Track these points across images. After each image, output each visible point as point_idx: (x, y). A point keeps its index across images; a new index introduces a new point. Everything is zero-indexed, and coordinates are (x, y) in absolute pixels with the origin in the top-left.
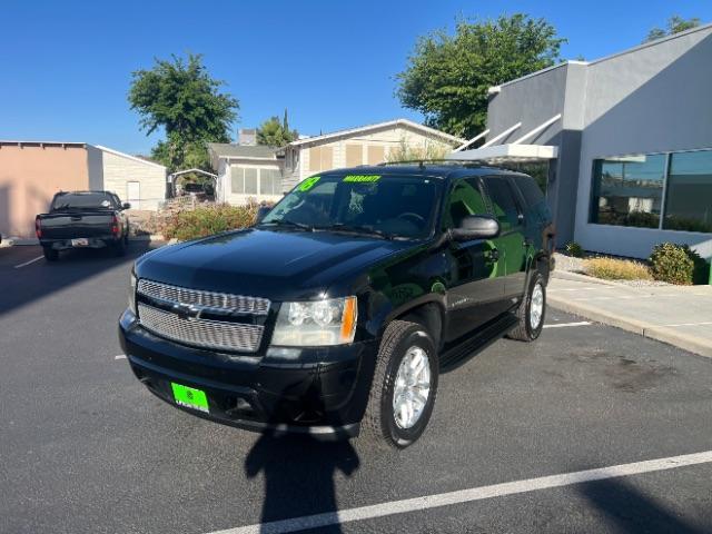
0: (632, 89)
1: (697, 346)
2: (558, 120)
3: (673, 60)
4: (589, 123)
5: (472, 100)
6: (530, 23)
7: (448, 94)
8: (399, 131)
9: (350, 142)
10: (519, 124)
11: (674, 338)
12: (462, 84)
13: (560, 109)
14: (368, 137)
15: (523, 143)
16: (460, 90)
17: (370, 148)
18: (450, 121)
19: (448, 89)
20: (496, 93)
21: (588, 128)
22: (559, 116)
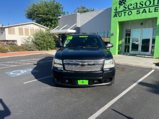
0: (90, 20)
1: (123, 64)
2: (76, 25)
3: (97, 15)
4: (81, 26)
5: (46, 18)
6: (57, 3)
7: (41, 17)
8: (32, 25)
9: (20, 27)
10: (67, 25)
11: (119, 63)
12: (43, 15)
13: (76, 23)
14: (24, 26)
15: (70, 29)
16: (44, 16)
17: (25, 29)
18: (41, 23)
19: (40, 16)
20: (60, 18)
21: (81, 27)
22: (76, 24)
